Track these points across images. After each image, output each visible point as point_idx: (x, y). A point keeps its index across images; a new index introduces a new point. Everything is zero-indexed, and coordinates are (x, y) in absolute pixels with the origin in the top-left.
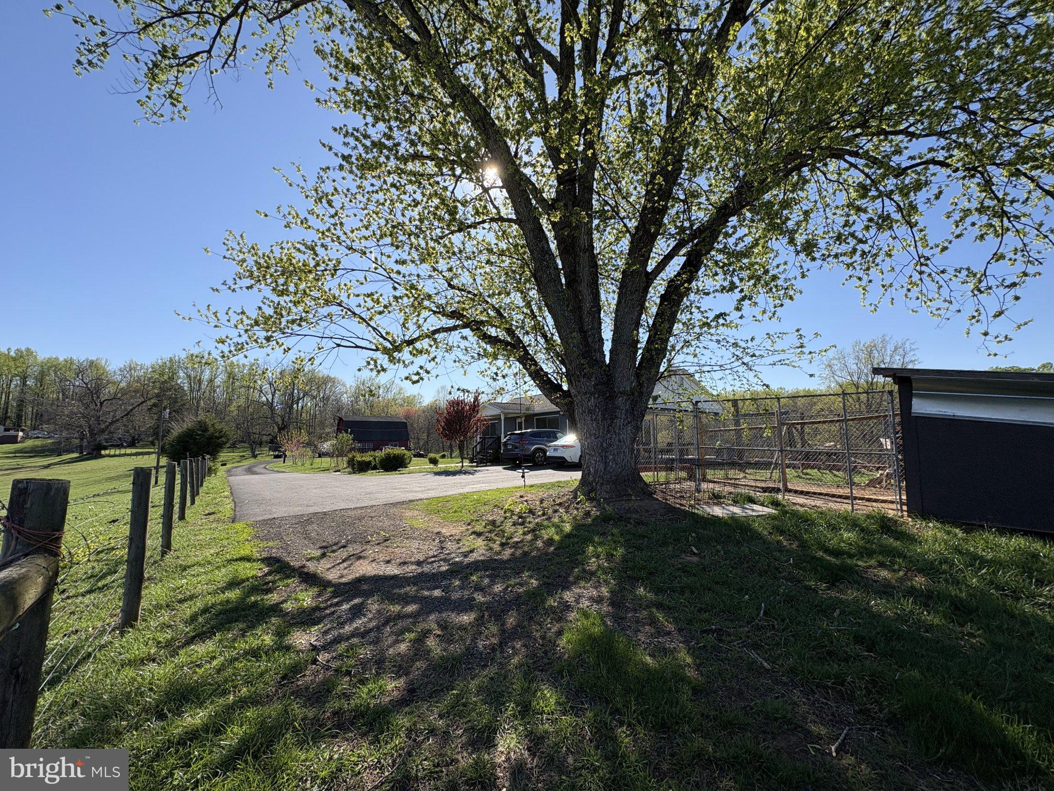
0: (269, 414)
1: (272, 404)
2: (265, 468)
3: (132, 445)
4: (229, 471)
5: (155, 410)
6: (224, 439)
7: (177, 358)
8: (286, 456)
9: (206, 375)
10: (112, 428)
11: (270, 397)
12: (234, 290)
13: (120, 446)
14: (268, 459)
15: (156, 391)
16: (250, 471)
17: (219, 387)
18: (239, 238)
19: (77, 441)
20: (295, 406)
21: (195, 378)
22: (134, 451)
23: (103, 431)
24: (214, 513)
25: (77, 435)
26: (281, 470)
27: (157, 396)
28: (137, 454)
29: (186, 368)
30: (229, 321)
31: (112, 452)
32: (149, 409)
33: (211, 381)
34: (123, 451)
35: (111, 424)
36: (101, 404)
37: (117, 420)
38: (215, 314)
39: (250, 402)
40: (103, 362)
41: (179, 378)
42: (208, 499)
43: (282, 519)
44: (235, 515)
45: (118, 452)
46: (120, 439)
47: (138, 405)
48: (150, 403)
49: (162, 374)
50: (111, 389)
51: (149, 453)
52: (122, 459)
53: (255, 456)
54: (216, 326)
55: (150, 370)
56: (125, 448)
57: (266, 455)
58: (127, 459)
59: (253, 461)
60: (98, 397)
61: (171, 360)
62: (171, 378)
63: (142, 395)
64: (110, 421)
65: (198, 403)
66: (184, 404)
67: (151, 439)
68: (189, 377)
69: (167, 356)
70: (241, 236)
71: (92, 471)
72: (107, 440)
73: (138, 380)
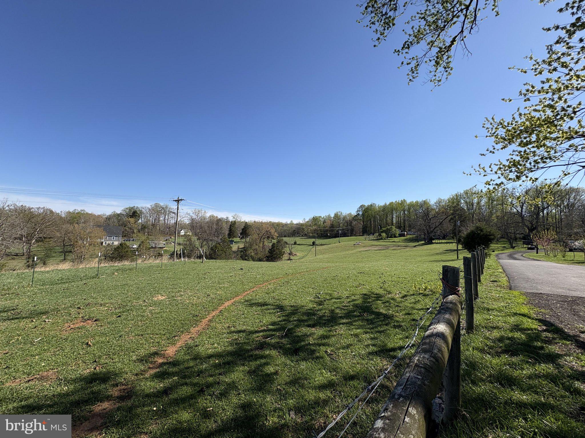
0: (520, 220)
1: (521, 214)
2: (522, 255)
3: (444, 238)
4: (497, 255)
5: (452, 221)
6: (492, 237)
7: (459, 194)
8: (538, 249)
9: (476, 200)
10: (435, 230)
11: (519, 209)
12: (493, 153)
13: (439, 239)
14: (523, 250)
15: (451, 212)
16: (511, 257)
17: (484, 206)
18: (491, 121)
19: (423, 236)
20: (541, 214)
21: (470, 202)
22: (445, 241)
23: (432, 232)
24: (496, 281)
25: (423, 234)
26: (535, 258)
27: (452, 214)
28: (447, 243)
29: (464, 198)
30: (492, 171)
31: (437, 241)
32: (450, 221)
33: (478, 203)
34: (441, 241)
35: (435, 228)
36: (430, 219)
37: (437, 227)
38: (483, 169)
39: (505, 213)
40: (428, 201)
41: (461, 203)
42: (490, 271)
43: (548, 295)
44: (510, 285)
45: (439, 242)
46: (439, 235)
47: (444, 219)
48: (449, 218)
49: (453, 203)
50: (433, 213)
51: (452, 243)
52: (441, 245)
53: (513, 248)
54: (484, 176)
55: (447, 201)
56: (441, 239)
57: (521, 247)
58: (443, 245)
59: (511, 250)
60: (429, 217)
61: (456, 195)
62: (458, 205)
63: (446, 214)
64: (434, 227)
65: (473, 216)
66: (466, 217)
67: (452, 235)
68: (466, 202)
69: (454, 193)
70: (493, 118)
71: (430, 249)
72: (434, 236)
73: (443, 207)
